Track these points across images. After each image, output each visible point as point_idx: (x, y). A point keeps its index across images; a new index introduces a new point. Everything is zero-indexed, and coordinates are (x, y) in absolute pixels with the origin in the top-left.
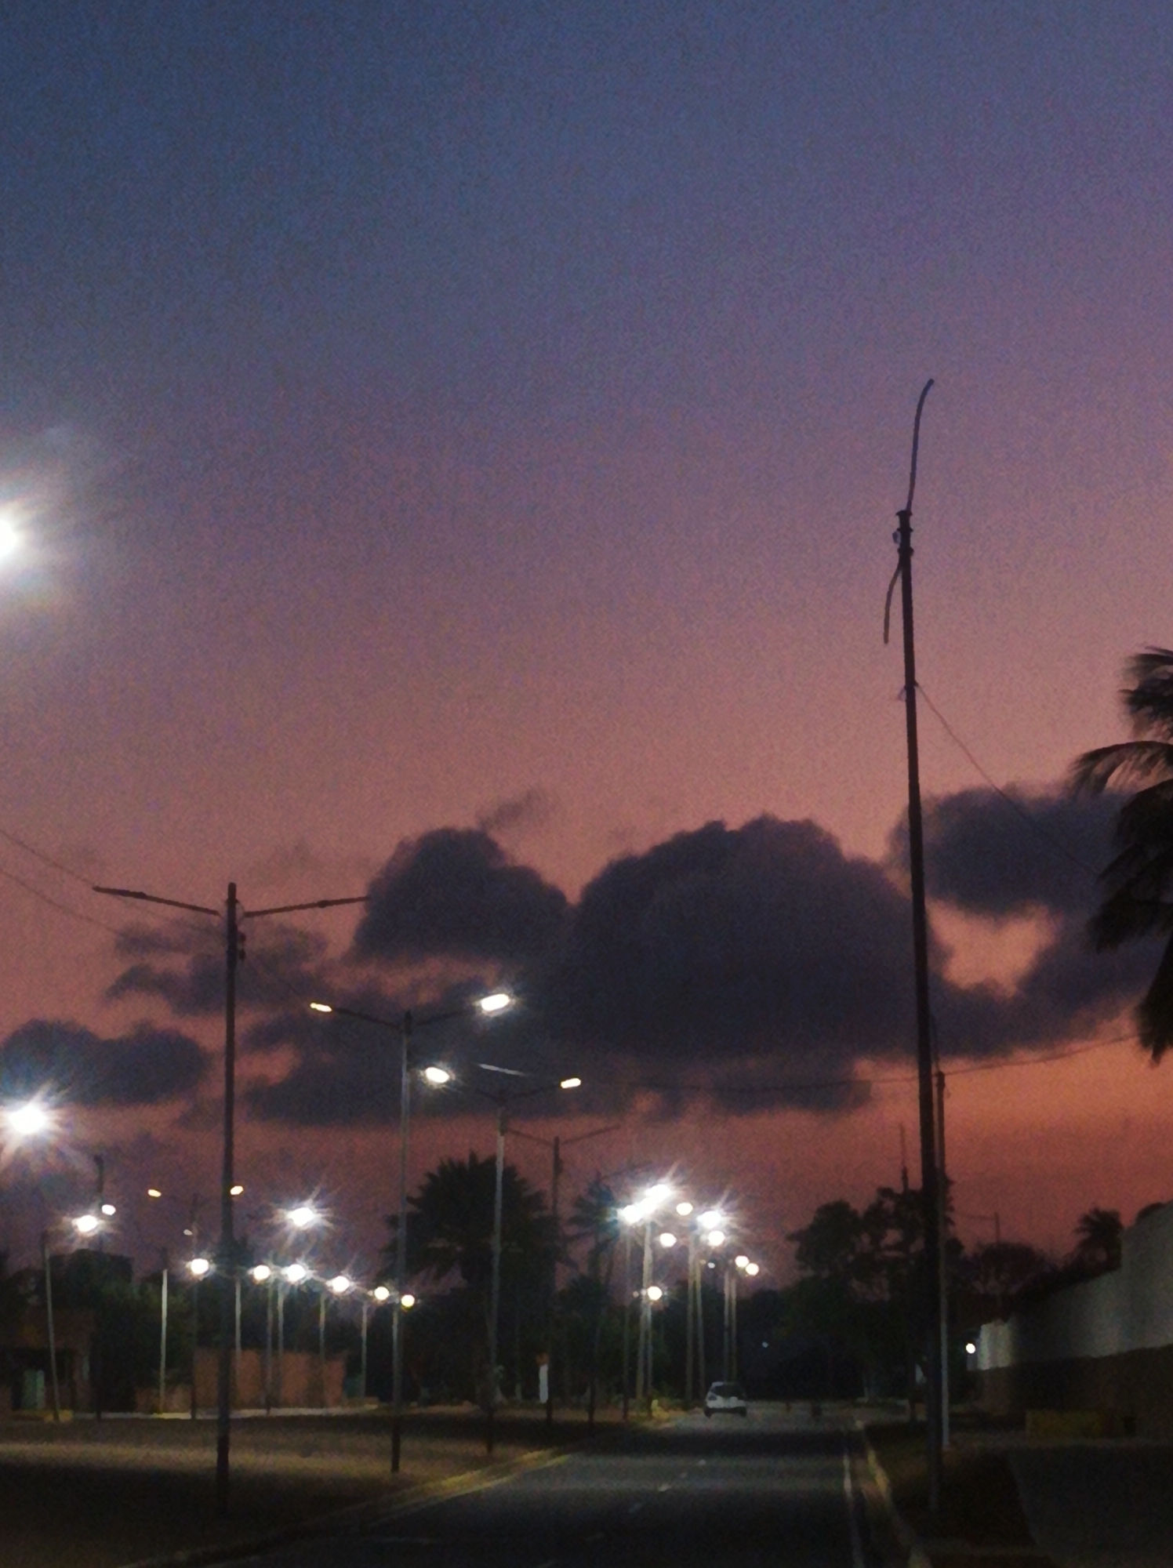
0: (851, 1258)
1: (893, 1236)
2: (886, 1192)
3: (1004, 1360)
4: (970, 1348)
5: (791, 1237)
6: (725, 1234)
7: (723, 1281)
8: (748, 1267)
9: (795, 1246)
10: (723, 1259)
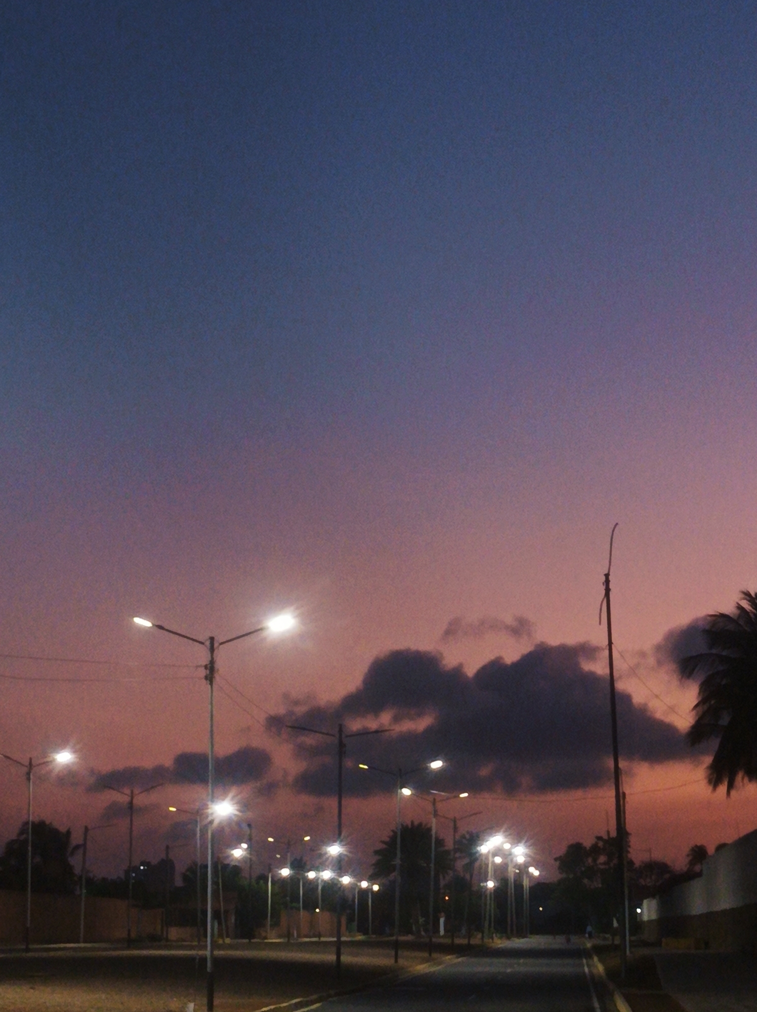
0: (583, 869)
1: (602, 859)
2: (599, 838)
3: (654, 916)
4: (639, 911)
5: (556, 859)
6: (525, 858)
7: (523, 878)
8: (534, 872)
9: (558, 863)
10: (523, 869)
